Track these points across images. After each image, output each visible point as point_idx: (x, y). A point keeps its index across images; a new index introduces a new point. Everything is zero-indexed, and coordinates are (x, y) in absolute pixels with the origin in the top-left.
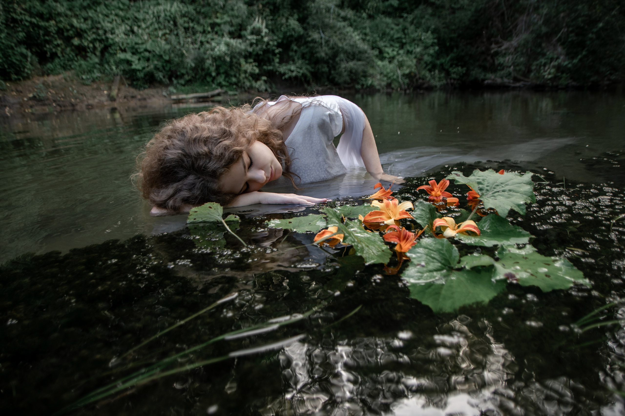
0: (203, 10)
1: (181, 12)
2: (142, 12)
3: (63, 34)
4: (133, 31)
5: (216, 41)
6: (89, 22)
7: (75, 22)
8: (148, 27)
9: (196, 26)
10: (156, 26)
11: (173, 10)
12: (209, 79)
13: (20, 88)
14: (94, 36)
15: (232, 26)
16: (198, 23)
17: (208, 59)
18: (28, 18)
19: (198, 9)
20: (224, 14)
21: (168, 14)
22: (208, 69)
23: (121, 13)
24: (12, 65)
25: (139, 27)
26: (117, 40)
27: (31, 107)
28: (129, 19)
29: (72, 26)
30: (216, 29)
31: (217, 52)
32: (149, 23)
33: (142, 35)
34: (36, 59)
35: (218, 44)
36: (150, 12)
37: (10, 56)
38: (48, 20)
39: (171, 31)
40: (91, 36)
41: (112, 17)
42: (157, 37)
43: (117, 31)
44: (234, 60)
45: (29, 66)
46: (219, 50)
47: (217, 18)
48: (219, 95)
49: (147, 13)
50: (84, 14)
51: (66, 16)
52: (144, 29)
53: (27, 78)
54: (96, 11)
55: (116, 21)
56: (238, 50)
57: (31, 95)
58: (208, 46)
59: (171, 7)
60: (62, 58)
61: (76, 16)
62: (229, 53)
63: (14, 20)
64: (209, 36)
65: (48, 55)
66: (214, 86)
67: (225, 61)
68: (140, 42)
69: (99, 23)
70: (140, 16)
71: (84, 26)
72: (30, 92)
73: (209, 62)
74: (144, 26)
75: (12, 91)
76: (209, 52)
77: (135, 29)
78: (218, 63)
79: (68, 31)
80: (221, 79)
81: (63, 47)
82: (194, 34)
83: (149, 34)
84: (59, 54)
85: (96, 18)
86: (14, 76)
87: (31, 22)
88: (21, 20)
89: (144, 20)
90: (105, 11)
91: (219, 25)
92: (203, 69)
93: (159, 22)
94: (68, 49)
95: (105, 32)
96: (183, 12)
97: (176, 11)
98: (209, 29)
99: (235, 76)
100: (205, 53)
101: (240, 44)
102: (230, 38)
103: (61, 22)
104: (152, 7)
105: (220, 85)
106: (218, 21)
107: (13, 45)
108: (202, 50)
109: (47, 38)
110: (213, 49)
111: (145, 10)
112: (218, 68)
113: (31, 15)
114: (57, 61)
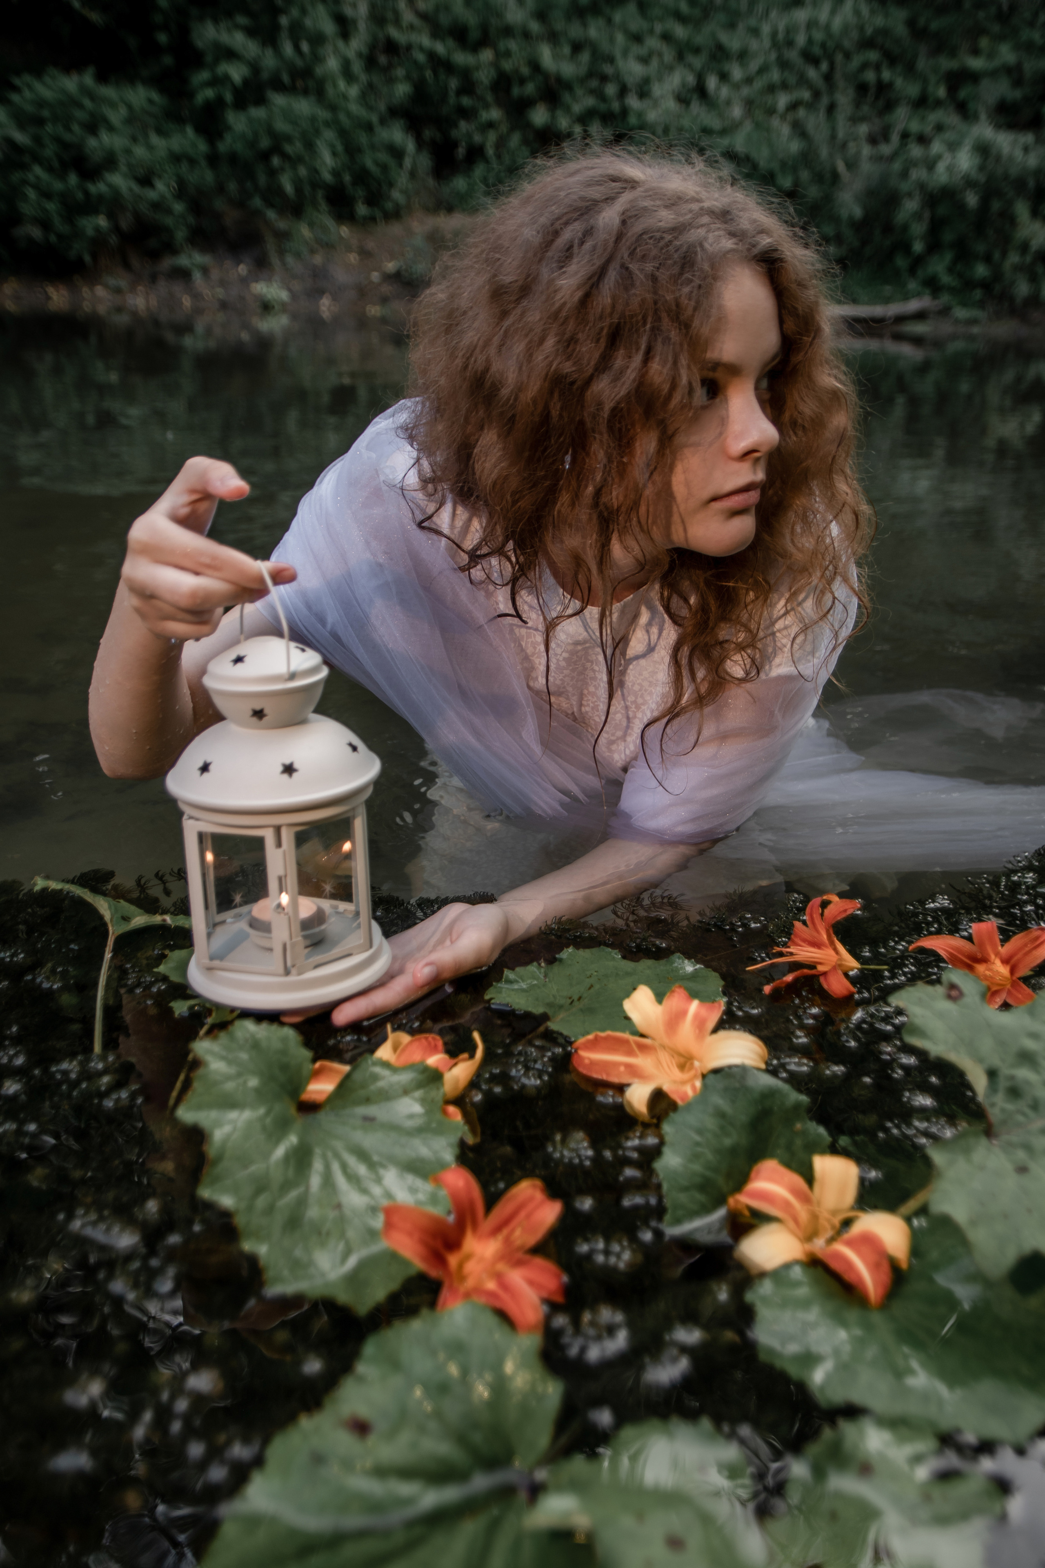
0: (934, 26)
1: (861, 29)
2: (741, 27)
3: (508, 90)
4: (701, 91)
5: (949, 135)
6: (585, 57)
7: (546, 55)
8: (749, 81)
9: (899, 82)
10: (775, 75)
11: (837, 23)
12: (901, 262)
13: (370, 245)
14: (590, 102)
15: (1018, 82)
16: (910, 70)
17: (910, 195)
18: (426, 41)
19: (922, 21)
20: (1001, 38)
21: (818, 36)
22: (905, 228)
23: (680, 31)
24: (362, 177)
25: (724, 77)
26: (652, 116)
27: (384, 300)
28: (697, 51)
29: (536, 66)
30: (963, 94)
31: (941, 175)
32: (754, 66)
33: (728, 103)
34: (425, 161)
35: (953, 147)
36: (766, 29)
37: (359, 150)
38: (476, 48)
39: (817, 94)
40: (583, 102)
41: (653, 43)
42: (771, 111)
43: (657, 90)
44: (996, 205)
45: (402, 180)
46: (950, 169)
47: (976, 52)
48: (920, 316)
49: (755, 32)
50: (575, 31)
51: (526, 35)
52: (737, 87)
53: (395, 215)
54: (609, 21)
55: (660, 55)
56: (1014, 171)
57: (391, 266)
58: (916, 151)
59: (833, 12)
60: (495, 165)
61: (553, 38)
62: (982, 178)
63: (391, 47)
64: (935, 117)
65: (461, 151)
66: (912, 285)
67: (961, 207)
68: (715, 123)
69: (611, 60)
70: (733, 42)
71: (568, 69)
72: (392, 257)
73: (911, 206)
74: (737, 73)
75: (349, 249)
76: (918, 174)
77: (712, 82)
78: (942, 210)
79: (522, 81)
80: (939, 266)
81: (504, 128)
82: (889, 106)
83: (749, 104)
84: (490, 151)
85: (605, 47)
86: (362, 210)
87: (432, 56)
88: (409, 47)
89: (743, 56)
90: (636, 23)
91: (974, 77)
92: (888, 228)
93: (784, 64)
94: (515, 140)
95: (623, 91)
96: (869, 31)
97: (846, 29)
98: (942, 92)
99: (988, 259)
100: (904, 174)
101: (1026, 149)
102: (998, 127)
103: (508, 54)
104: (773, 14)
105: (933, 286)
106: (976, 63)
107: (375, 119)
108: (897, 166)
109: (466, 101)
110: (931, 165)
111: (753, 22)
112: (936, 227)
113: (437, 32)
114: (479, 170)
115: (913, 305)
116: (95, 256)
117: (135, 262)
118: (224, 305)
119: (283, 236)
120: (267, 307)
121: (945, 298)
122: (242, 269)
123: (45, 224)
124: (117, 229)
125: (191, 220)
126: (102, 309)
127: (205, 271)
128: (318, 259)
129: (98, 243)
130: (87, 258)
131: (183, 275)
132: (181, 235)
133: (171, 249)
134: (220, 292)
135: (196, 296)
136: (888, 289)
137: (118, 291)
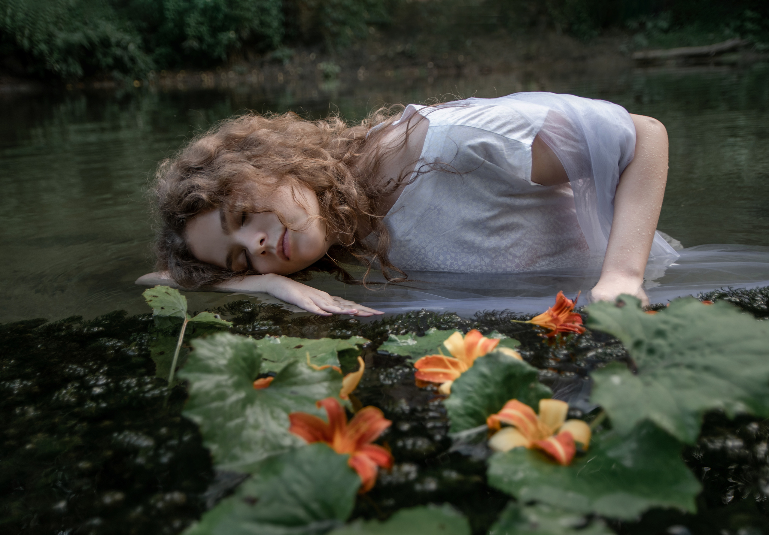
66: (727, 32)
105: (740, 30)
115: (729, 44)
116: (228, 55)
117: (251, 56)
118: (302, 77)
119: (335, 35)
120: (327, 76)
121: (750, 37)
122: (313, 56)
123: (200, 39)
124: (240, 39)
125: (283, 30)
126: (233, 84)
127: (291, 58)
128: (357, 47)
129: (230, 48)
130: (224, 56)
131: (278, 62)
132: (277, 39)
133: (271, 47)
134: (300, 70)
135: (286, 73)
136: (711, 36)
137: (241, 74)
